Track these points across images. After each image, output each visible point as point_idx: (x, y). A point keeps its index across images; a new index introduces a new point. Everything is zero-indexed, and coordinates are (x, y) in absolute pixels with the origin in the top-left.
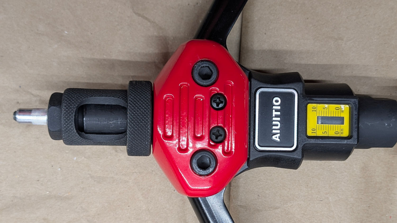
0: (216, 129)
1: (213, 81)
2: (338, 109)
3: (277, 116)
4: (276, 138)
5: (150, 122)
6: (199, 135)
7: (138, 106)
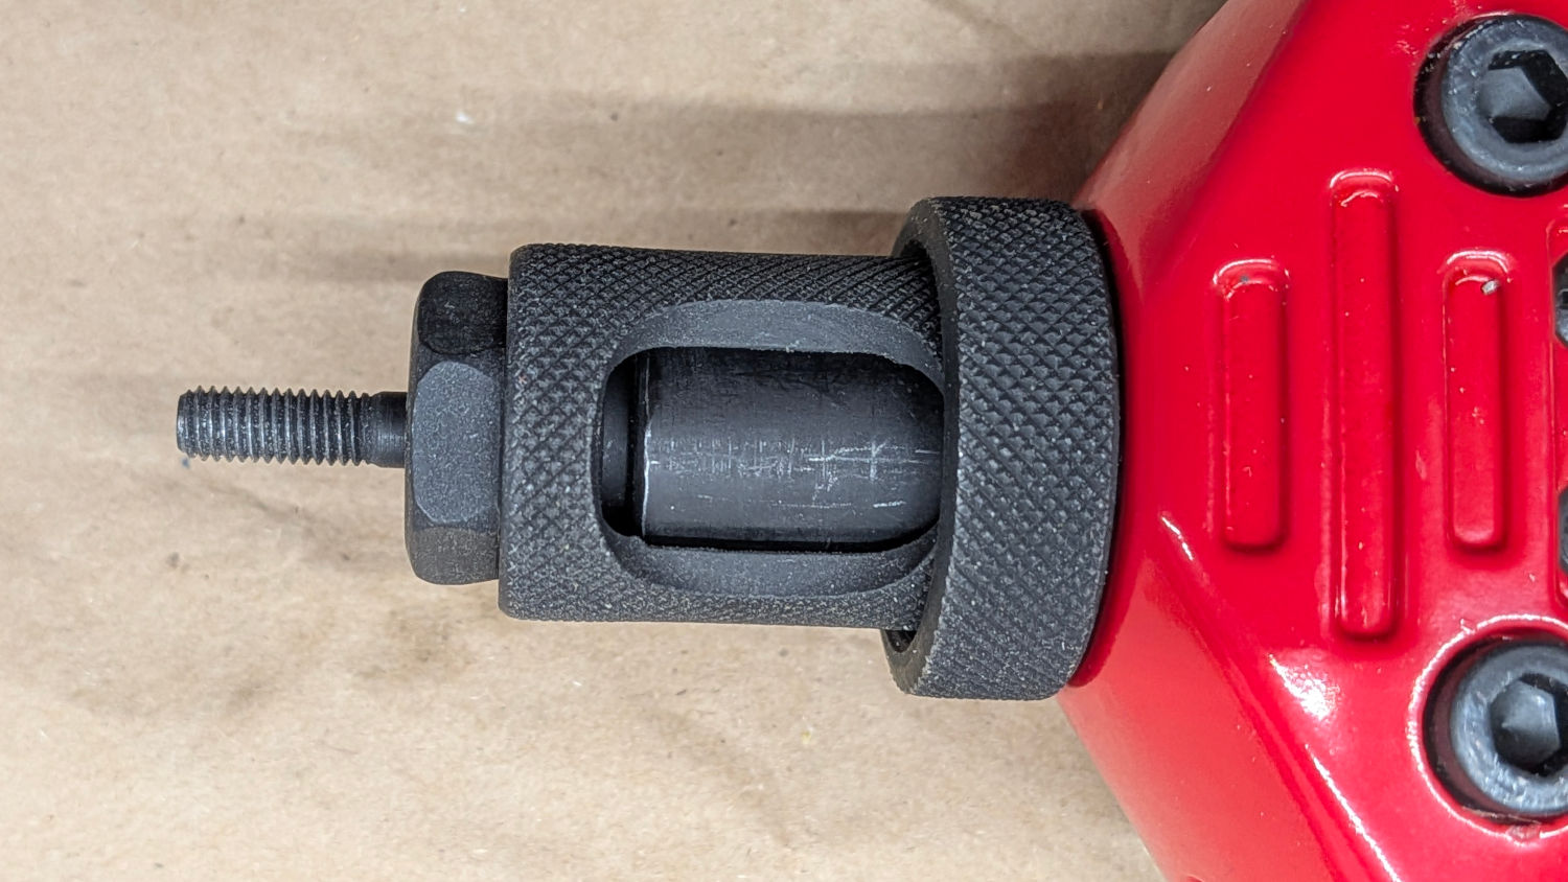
6: (1479, 535)
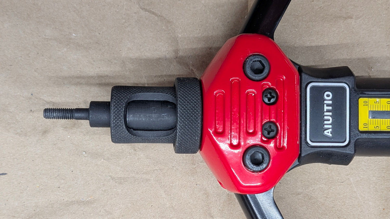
0: (268, 125)
1: (265, 75)
3: (329, 111)
4: (328, 133)
5: (200, 116)
6: (251, 131)
7: (188, 100)
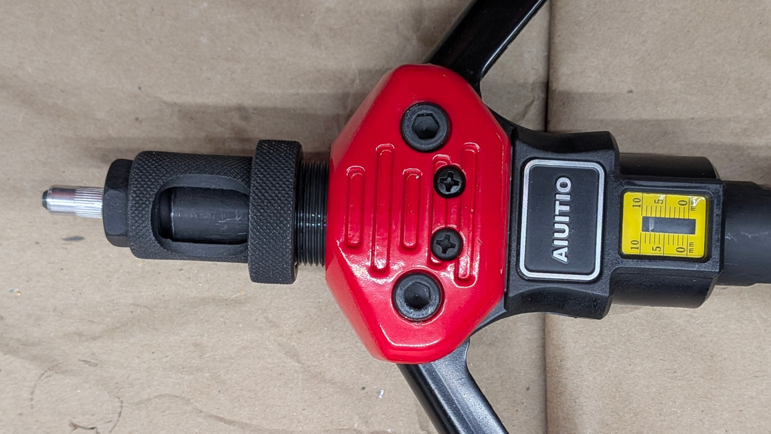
0: (444, 235)
1: (439, 141)
2: (685, 203)
3: (564, 214)
4: (560, 255)
